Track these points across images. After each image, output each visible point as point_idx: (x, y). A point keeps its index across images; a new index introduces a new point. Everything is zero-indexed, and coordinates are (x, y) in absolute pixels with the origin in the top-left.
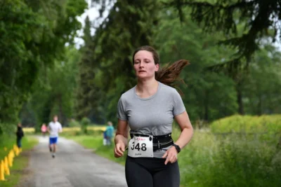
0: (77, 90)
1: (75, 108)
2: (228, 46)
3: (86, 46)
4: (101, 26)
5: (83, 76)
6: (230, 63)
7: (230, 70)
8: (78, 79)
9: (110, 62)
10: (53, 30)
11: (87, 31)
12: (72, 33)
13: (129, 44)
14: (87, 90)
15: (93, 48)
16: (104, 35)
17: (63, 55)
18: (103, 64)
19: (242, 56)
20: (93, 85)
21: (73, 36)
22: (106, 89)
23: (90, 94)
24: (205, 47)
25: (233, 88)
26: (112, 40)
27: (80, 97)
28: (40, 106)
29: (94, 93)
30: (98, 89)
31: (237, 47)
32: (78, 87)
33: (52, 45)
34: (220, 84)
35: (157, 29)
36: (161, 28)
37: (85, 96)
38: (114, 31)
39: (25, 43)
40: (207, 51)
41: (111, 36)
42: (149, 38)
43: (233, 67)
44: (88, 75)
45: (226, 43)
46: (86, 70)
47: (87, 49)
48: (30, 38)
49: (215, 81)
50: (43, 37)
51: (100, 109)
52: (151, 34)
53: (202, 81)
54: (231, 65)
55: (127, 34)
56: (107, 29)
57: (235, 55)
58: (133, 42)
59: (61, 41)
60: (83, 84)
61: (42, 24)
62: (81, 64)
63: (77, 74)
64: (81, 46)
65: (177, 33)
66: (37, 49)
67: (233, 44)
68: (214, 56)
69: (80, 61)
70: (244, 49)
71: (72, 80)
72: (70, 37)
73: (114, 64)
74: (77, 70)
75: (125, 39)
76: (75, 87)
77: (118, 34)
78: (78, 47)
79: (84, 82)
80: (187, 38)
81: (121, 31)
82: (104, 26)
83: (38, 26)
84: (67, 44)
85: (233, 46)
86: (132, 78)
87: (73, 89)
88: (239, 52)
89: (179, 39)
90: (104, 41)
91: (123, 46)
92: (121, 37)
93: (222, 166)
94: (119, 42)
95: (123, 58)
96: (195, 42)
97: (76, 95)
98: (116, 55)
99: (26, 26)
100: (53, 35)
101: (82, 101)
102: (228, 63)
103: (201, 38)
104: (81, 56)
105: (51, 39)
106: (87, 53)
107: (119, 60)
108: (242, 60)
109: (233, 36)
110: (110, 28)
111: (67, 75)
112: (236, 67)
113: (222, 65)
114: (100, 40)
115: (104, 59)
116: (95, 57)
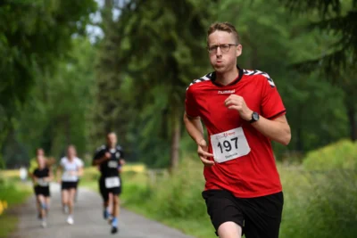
0: (92, 108)
1: (92, 137)
2: (324, 32)
3: (105, 39)
4: (128, 6)
5: (102, 86)
6: (328, 59)
7: (328, 70)
8: (94, 90)
9: (145, 63)
10: (53, 13)
11: (106, 14)
12: (82, 18)
13: (174, 34)
14: (110, 108)
15: (117, 41)
16: (133, 20)
17: (69, 53)
18: (132, 66)
19: (346, 47)
20: (118, 99)
21: (84, 24)
22: (139, 106)
23: (115, 114)
24: (294, 35)
25: (340, 101)
26: (146, 28)
27: (98, 120)
28: (35, 134)
29: (121, 112)
30: (126, 106)
31: (340, 32)
32: (95, 102)
33: (51, 38)
34: (319, 94)
35: (217, 8)
36: (223, 7)
37: (106, 118)
38: (150, 14)
39: (8, 35)
40: (298, 41)
41: (145, 22)
42: (204, 22)
43: (333, 63)
44: (111, 84)
45: (323, 25)
46: (107, 77)
47: (109, 43)
48: (14, 28)
49: (311, 89)
50: (38, 25)
51: (130, 137)
52: (207, 16)
53: (291, 89)
54: (330, 61)
55: (170, 17)
56: (137, 10)
57: (337, 45)
58: (179, 30)
59: (66, 31)
60: (102, 98)
61: (34, 4)
62: (98, 67)
63: (93, 82)
64: (97, 38)
65: (250, 14)
66: (28, 44)
67: (332, 27)
68: (309, 49)
69: (97, 62)
70: (350, 36)
71: (85, 92)
72: (79, 24)
73: (150, 66)
74: (93, 77)
75: (167, 27)
76: (90, 102)
77: (155, 19)
78: (92, 40)
79: (105, 94)
80: (265, 20)
81: (161, 13)
82: (133, 6)
83: (27, 8)
84: (75, 37)
85: (332, 32)
86: (179, 88)
87: (88, 106)
88: (342, 41)
89: (253, 23)
90: (134, 30)
91: (164, 37)
92: (160, 22)
93: (320, 222)
94: (157, 30)
95: (164, 56)
96: (277, 27)
97: (92, 116)
98: (153, 50)
99: (8, 7)
100: (52, 22)
101: (102, 126)
102: (325, 58)
103: (288, 21)
104: (99, 54)
105: (50, 29)
106: (109, 48)
107: (158, 59)
108: (347, 53)
109: (334, 15)
110: (143, 8)
111: (77, 84)
112: (337, 63)
113: (316, 62)
114: (128, 29)
115: (134, 58)
116: (121, 56)
